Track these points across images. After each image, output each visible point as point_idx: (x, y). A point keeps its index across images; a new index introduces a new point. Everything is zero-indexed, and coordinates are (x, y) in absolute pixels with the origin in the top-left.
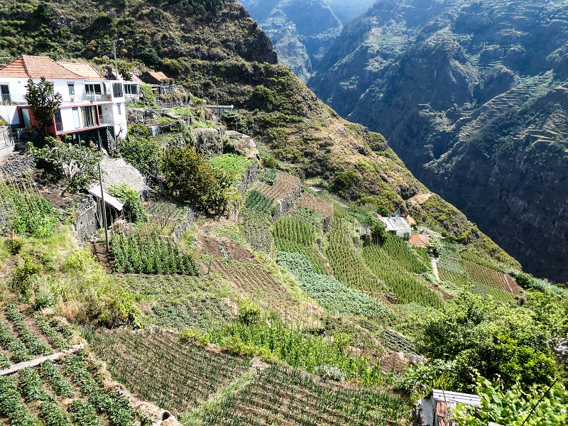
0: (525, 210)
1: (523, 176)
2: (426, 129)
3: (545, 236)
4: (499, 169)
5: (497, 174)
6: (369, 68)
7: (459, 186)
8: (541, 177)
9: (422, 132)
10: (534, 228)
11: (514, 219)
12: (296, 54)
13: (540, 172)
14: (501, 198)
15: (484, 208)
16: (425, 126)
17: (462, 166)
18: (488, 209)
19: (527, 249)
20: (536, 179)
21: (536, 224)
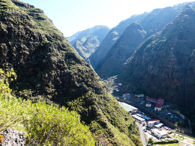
0: (153, 69)
1: (153, 56)
2: (125, 52)
3: (160, 78)
4: (145, 56)
5: (144, 59)
6: (114, 39)
7: (132, 67)
8: (159, 55)
9: (123, 53)
10: (155, 75)
11: (149, 74)
12: (96, 43)
13: (159, 52)
14: (145, 68)
15: (139, 74)
16: (125, 51)
17: (133, 60)
18: (140, 73)
19: (153, 87)
20: (157, 56)
21: (156, 74)
